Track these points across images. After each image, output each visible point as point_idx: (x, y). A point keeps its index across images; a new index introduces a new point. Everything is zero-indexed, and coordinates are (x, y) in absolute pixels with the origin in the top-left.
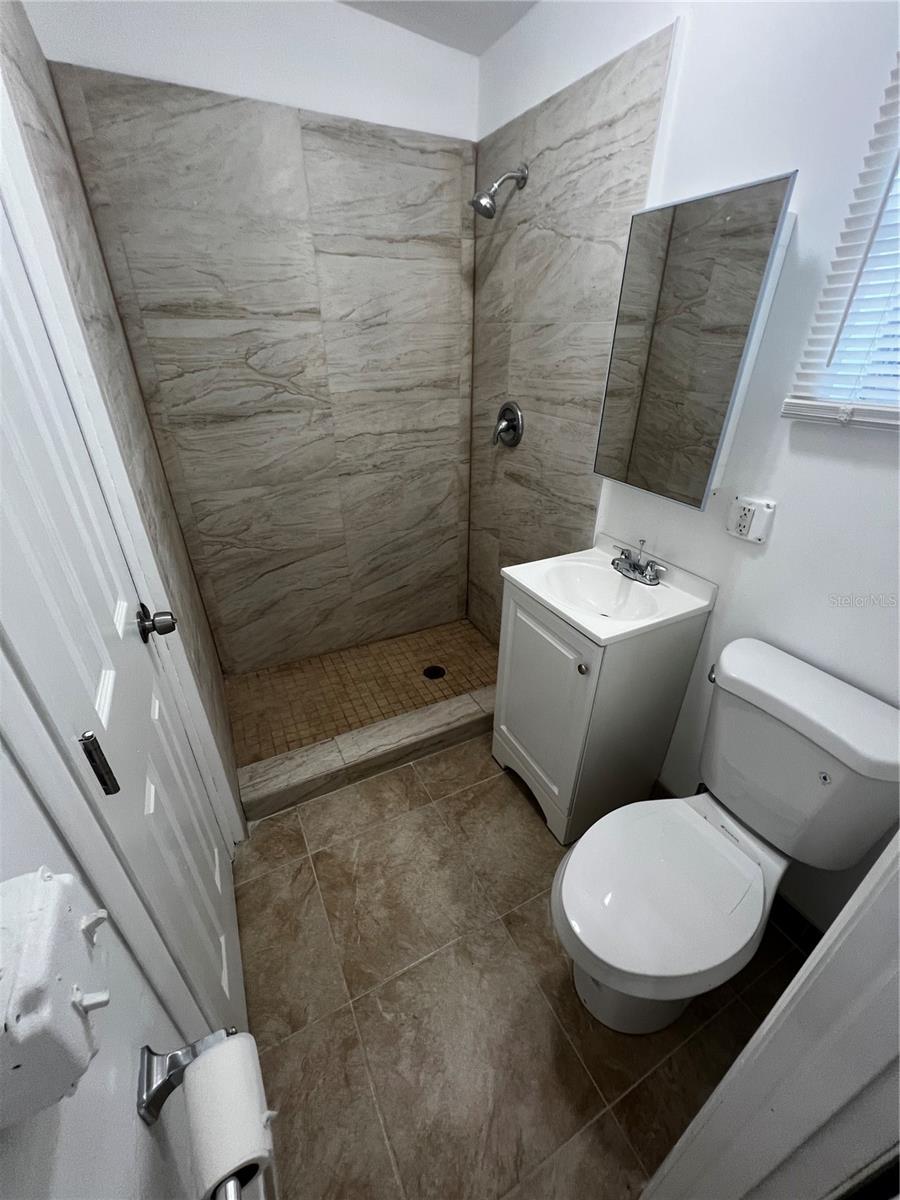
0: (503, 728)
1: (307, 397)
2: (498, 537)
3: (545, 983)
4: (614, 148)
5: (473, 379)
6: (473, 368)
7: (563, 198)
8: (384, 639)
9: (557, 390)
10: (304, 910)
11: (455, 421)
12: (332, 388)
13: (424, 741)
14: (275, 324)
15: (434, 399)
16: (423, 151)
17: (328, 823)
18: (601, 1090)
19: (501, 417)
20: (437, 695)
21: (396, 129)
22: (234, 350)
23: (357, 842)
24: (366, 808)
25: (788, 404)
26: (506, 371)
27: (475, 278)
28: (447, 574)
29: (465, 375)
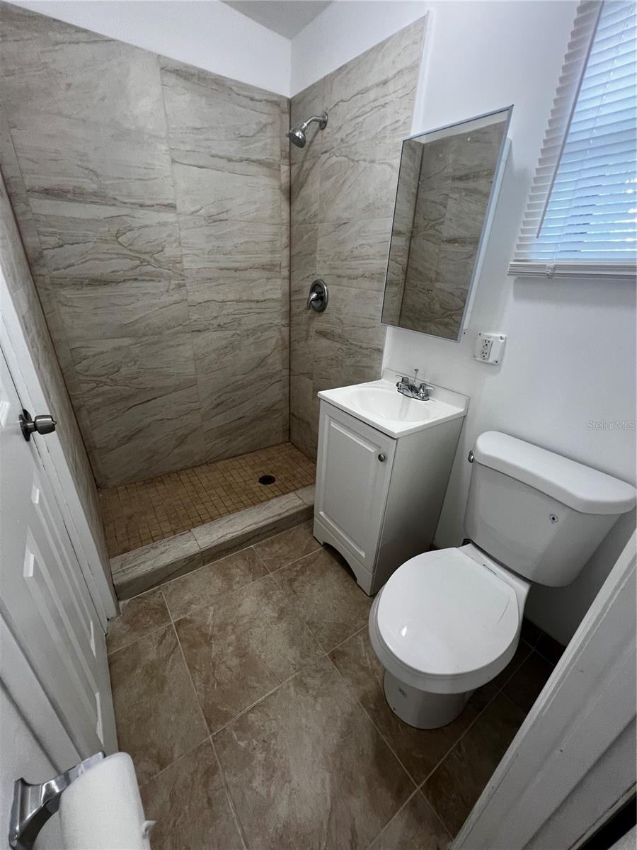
0: (322, 513)
1: (167, 271)
2: (312, 379)
3: (364, 700)
4: (388, 99)
5: (290, 265)
6: (291, 257)
7: (353, 134)
8: (227, 458)
9: (352, 269)
10: (168, 667)
11: (278, 295)
12: (186, 265)
13: (262, 528)
14: (140, 213)
15: (262, 278)
16: (252, 99)
17: (187, 597)
18: (412, 776)
19: (313, 290)
20: (270, 496)
21: (232, 80)
22: (107, 229)
23: (212, 608)
24: (218, 582)
25: (512, 266)
26: (315, 258)
27: (291, 193)
28: (274, 408)
29: (285, 263)
